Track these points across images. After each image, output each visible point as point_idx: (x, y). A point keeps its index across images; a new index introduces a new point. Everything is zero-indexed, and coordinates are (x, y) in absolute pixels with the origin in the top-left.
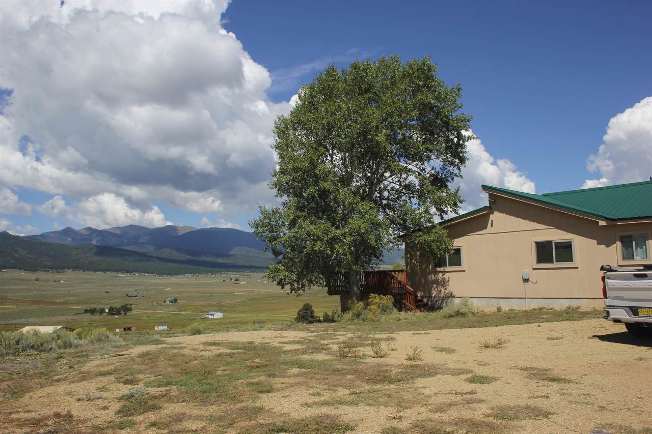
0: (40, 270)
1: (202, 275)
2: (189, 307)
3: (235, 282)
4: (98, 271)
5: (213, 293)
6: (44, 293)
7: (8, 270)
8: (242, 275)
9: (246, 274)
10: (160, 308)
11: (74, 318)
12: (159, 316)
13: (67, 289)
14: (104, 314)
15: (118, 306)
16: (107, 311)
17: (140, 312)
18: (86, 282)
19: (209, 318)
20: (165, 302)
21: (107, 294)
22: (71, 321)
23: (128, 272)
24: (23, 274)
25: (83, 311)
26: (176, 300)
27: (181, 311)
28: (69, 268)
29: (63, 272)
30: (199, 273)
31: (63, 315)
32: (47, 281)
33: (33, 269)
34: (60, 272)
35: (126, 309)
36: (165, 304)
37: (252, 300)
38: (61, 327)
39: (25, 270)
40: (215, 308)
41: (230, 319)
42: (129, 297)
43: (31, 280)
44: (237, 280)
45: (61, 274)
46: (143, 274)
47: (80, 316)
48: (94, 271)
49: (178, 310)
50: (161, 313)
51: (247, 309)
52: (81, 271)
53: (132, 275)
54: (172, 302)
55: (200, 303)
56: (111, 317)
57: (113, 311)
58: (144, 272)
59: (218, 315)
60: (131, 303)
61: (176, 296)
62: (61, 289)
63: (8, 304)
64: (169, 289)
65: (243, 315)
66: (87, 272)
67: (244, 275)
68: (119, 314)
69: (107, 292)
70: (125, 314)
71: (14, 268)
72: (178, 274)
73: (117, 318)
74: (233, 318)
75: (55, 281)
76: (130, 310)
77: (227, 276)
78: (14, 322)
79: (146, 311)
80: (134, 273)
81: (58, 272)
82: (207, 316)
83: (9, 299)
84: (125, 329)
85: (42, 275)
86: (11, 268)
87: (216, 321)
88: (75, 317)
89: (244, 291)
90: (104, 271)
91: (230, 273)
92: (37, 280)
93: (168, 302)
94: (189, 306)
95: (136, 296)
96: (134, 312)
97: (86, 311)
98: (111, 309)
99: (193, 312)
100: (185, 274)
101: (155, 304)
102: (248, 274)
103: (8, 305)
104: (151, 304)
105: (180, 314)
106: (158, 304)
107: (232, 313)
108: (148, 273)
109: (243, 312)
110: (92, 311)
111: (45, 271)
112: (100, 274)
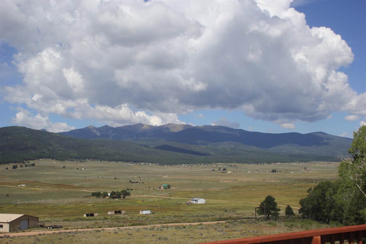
0: (67, 160)
1: (196, 165)
2: (179, 193)
3: (223, 172)
4: (112, 161)
5: (202, 181)
6: (67, 178)
7: (43, 159)
8: (230, 165)
9: (233, 164)
10: (154, 193)
11: (82, 200)
12: (152, 200)
13: (84, 175)
14: (107, 197)
15: (120, 190)
16: (109, 194)
17: (138, 196)
18: (101, 170)
19: (193, 203)
20: (160, 188)
21: (115, 180)
22: (79, 202)
23: (135, 162)
24: (54, 163)
25: (91, 195)
26: (169, 187)
27: (171, 196)
28: (89, 158)
29: (85, 161)
30: (194, 163)
31: (75, 197)
32: (71, 168)
33: (61, 158)
34: (83, 161)
35: (126, 193)
36: (160, 189)
37: (235, 187)
38: (24, 215)
39: (56, 159)
40: (201, 194)
41: (211, 204)
42: (132, 183)
43: (59, 168)
44: (225, 170)
45: (83, 163)
46: (147, 163)
47: (87, 199)
48: (109, 161)
49: (169, 195)
50: (154, 197)
51: (229, 195)
52: (99, 161)
53: (138, 164)
54: (166, 188)
55: (189, 190)
56: (112, 200)
57: (115, 195)
58: (149, 163)
59: (201, 201)
60: (132, 188)
61: (169, 183)
62: (80, 175)
63: (37, 186)
64: (166, 177)
65: (224, 201)
66: (103, 162)
67: (231, 166)
68: (119, 197)
69: (115, 178)
70: (124, 197)
71: (48, 158)
72: (177, 164)
73: (117, 202)
74: (214, 204)
75: (78, 169)
76: (129, 194)
77: (217, 166)
78: (36, 202)
79: (142, 196)
80: (140, 163)
81: (81, 162)
82: (192, 202)
83: (40, 183)
84: (116, 212)
85: (68, 164)
86: (46, 158)
87: (199, 206)
88: (84, 199)
89: (229, 180)
90: (117, 161)
91: (219, 163)
92: (64, 167)
93: (163, 188)
94: (180, 191)
95: (137, 182)
96: (132, 196)
97: (93, 194)
98: (113, 194)
99: (181, 197)
100: (182, 164)
101: (151, 189)
102: (235, 164)
103: (37, 188)
104: (148, 189)
105: (169, 199)
106: (154, 189)
107: (214, 199)
108: (152, 163)
109: (224, 199)
110: (98, 195)
111: (71, 160)
112: (113, 164)
